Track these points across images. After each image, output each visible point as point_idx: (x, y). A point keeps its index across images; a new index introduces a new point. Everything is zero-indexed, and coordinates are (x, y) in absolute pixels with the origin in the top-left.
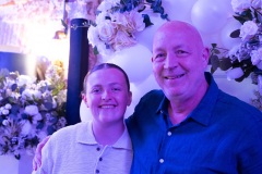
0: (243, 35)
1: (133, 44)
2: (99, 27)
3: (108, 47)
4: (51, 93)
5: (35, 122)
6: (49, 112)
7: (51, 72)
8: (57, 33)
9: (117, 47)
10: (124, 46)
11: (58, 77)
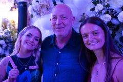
0: (97, 10)
1: (49, 13)
2: (34, 6)
3: (38, 14)
4: (10, 35)
5: (3, 47)
6: (10, 43)
7: (9, 25)
8: (12, 8)
9: (42, 14)
10: (45, 14)
11: (13, 28)
